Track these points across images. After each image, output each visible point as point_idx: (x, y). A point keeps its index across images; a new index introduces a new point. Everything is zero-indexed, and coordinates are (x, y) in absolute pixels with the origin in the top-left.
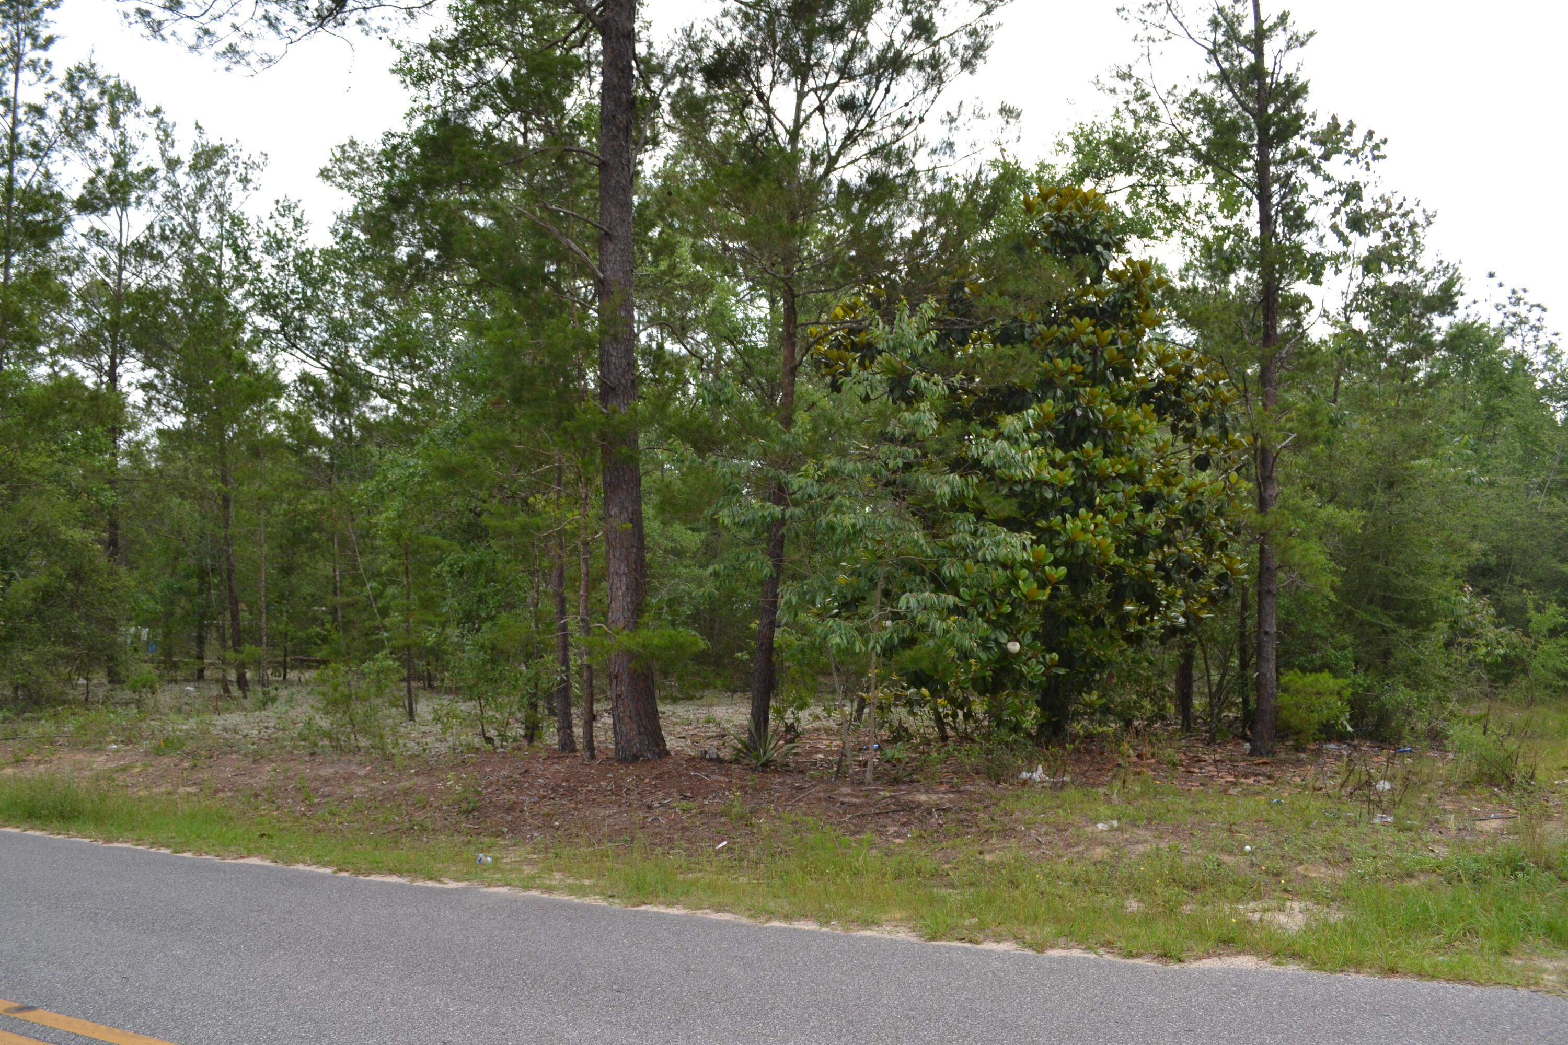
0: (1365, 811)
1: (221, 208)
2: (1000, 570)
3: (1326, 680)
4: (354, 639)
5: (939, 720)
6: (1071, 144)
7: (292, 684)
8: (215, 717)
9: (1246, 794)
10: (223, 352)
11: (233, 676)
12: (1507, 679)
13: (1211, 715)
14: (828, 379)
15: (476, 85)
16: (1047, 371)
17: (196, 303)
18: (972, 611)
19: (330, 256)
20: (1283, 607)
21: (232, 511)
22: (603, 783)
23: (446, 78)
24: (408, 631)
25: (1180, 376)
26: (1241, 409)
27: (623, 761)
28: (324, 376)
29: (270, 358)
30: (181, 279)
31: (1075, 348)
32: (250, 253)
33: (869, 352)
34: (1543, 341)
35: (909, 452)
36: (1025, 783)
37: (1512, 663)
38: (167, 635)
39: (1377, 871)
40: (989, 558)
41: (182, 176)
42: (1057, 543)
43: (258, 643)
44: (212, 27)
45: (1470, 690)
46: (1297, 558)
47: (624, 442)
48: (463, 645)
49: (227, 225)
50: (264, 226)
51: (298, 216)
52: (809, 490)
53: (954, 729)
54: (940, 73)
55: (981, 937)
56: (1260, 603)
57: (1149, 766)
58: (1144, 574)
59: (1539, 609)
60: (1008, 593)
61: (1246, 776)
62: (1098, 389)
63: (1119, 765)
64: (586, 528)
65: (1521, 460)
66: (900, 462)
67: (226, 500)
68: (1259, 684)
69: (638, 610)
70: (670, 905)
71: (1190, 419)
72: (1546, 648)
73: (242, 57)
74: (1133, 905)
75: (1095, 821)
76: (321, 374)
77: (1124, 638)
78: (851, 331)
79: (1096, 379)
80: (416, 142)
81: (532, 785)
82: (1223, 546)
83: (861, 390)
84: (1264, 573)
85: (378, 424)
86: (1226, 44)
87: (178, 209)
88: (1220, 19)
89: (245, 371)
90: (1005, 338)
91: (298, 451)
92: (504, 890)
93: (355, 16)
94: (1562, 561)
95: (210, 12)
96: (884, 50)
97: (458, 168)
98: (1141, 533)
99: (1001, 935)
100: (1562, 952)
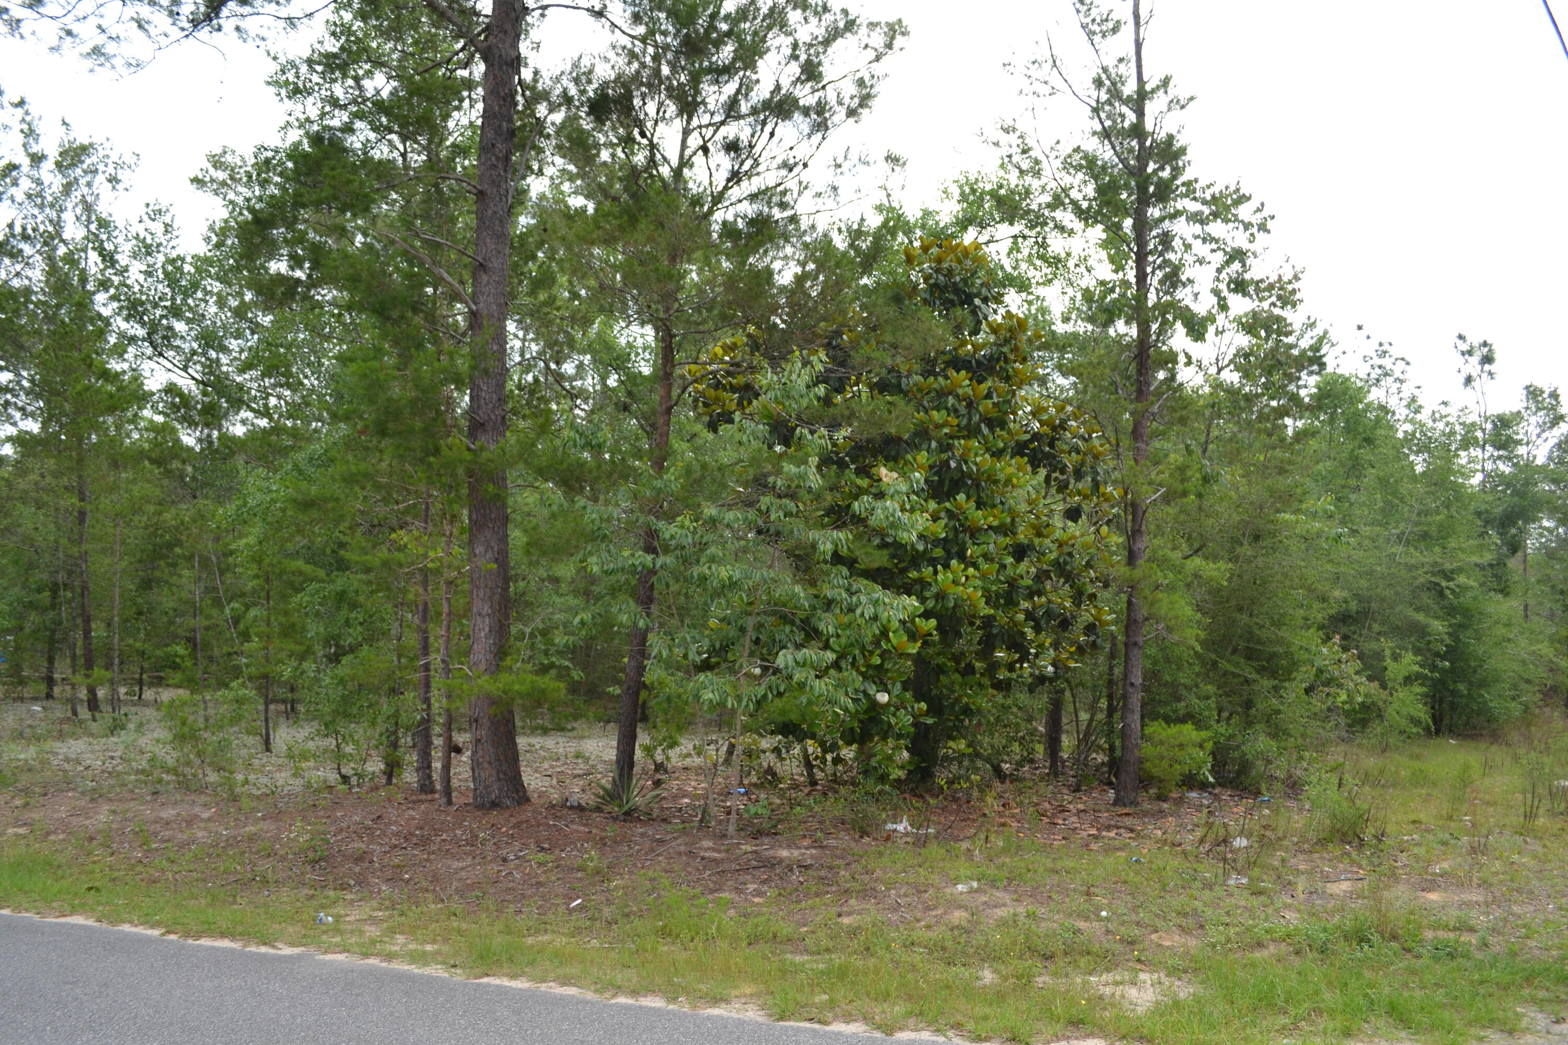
0: (1220, 871)
1: (88, 208)
3: (1188, 731)
5: (808, 764)
6: (956, 192)
7: (146, 705)
8: (59, 744)
9: (1108, 850)
10: (83, 360)
11: (83, 694)
12: (1364, 723)
13: (1078, 759)
14: (705, 419)
15: (355, 101)
16: (922, 423)
17: (59, 306)
18: (842, 663)
19: (202, 263)
20: (1148, 657)
21: (88, 527)
22: (458, 832)
23: (323, 92)
24: (266, 659)
25: (1054, 428)
26: (1112, 464)
27: (480, 807)
28: (191, 387)
29: (135, 366)
30: (43, 279)
31: (951, 400)
32: (117, 257)
33: (747, 392)
34: (1406, 394)
35: (791, 505)
36: (888, 836)
37: (1370, 710)
38: (15, 650)
39: (1228, 940)
41: (47, 171)
42: (927, 594)
44: (76, 28)
45: (1328, 735)
46: (1163, 612)
47: (492, 480)
48: (320, 679)
49: (93, 227)
50: (133, 229)
51: (168, 221)
52: (682, 539)
53: (823, 773)
54: (826, 119)
55: (830, 1016)
56: (1127, 654)
57: (1013, 816)
58: (1016, 624)
59: (1396, 658)
60: (877, 643)
61: (1108, 829)
62: (973, 442)
63: (985, 815)
64: (450, 567)
65: (1383, 510)
66: (781, 514)
67: (82, 514)
68: (1124, 734)
69: (501, 652)
70: (513, 977)
71: (1063, 472)
72: (1401, 695)
73: (107, 59)
74: (988, 976)
75: (956, 881)
76: (186, 383)
77: (994, 686)
78: (729, 372)
79: (971, 432)
80: (290, 157)
81: (384, 833)
82: (1093, 597)
84: (1131, 624)
86: (1109, 103)
87: (41, 207)
88: (1104, 76)
89: (107, 380)
90: (883, 386)
91: (159, 463)
92: (341, 957)
93: (233, 22)
94: (1418, 609)
95: (74, 12)
96: (772, 93)
97: (327, 192)
98: (1012, 583)
99: (850, 1015)
100: (1403, 1034)
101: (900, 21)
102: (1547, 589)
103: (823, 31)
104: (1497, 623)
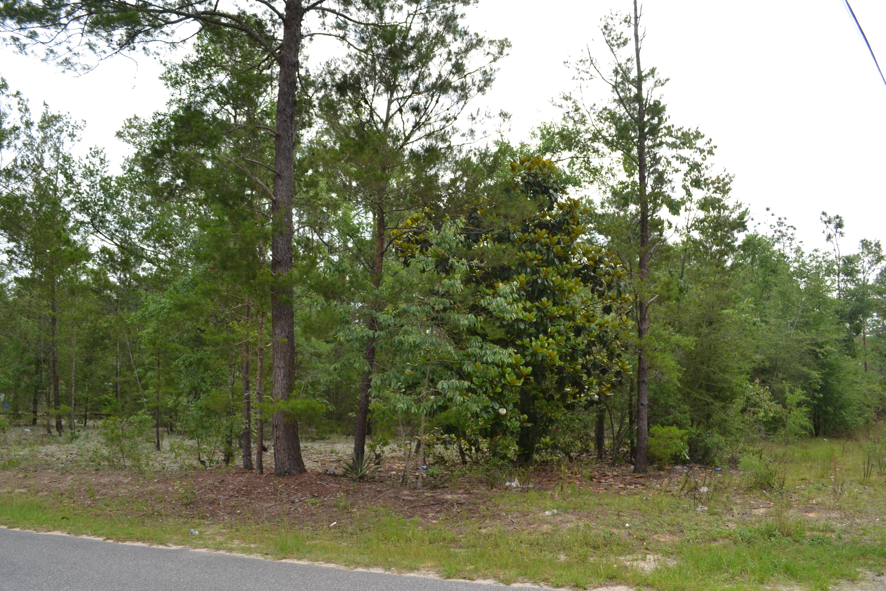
0: (692, 504)
1: (57, 150)
2: (496, 368)
3: (675, 430)
4: (126, 402)
5: (462, 453)
6: (539, 133)
7: (89, 427)
8: (41, 447)
9: (630, 494)
10: (56, 234)
11: (54, 423)
12: (775, 429)
13: (612, 450)
14: (402, 260)
15: (208, 88)
16: (522, 258)
17: (41, 205)
18: (479, 391)
19: (121, 181)
20: (652, 390)
21: (57, 327)
22: (267, 488)
23: (191, 83)
24: (158, 398)
25: (596, 262)
26: (628, 281)
27: (279, 475)
28: (115, 249)
29: (84, 239)
30: (33, 190)
31: (538, 246)
32: (74, 177)
33: (425, 244)
34: (794, 246)
35: (447, 302)
36: (507, 488)
37: (778, 422)
38: (16, 398)
39: (697, 538)
40: (490, 361)
41: (35, 132)
42: (527, 353)
43: (69, 404)
44: (55, 49)
45: (755, 436)
46: (658, 364)
47: (284, 292)
48: (189, 407)
49: (61, 161)
50: (83, 163)
51: (102, 157)
52: (389, 322)
53: (470, 457)
54: (466, 93)
55: (475, 576)
56: (639, 388)
57: (577, 478)
58: (576, 371)
59: (792, 392)
60: (500, 381)
61: (630, 485)
62: (550, 269)
63: (561, 478)
64: (261, 341)
65: (782, 310)
66: (441, 307)
67: (54, 320)
68: (639, 432)
69: (290, 388)
70: (300, 559)
71: (601, 285)
72: (795, 413)
73: (72, 66)
74: (562, 557)
75: (544, 510)
76: (113, 248)
77: (565, 407)
78: (415, 233)
79: (549, 263)
80: (172, 119)
81: (225, 489)
82: (619, 355)
83: (420, 266)
84: (641, 371)
85: (145, 278)
86: (622, 83)
87: (32, 151)
88: (619, 69)
89: (69, 245)
90: (500, 239)
91: (97, 292)
92: (204, 550)
93: (141, 45)
94: (803, 365)
95: (55, 40)
96: (437, 79)
97: (194, 135)
98: (574, 348)
99: (486, 575)
100: (793, 582)
101: (507, 39)
102: (878, 355)
103: (464, 45)
104: (849, 373)
